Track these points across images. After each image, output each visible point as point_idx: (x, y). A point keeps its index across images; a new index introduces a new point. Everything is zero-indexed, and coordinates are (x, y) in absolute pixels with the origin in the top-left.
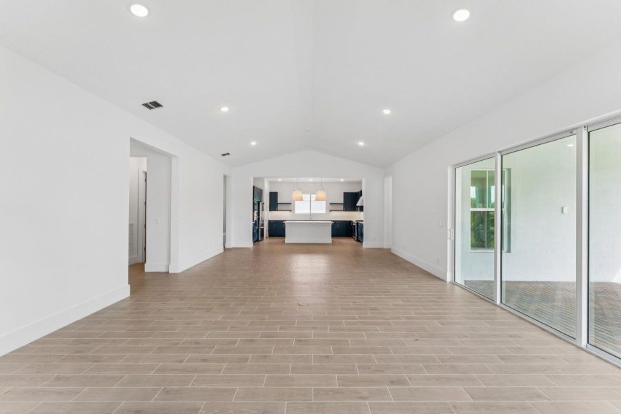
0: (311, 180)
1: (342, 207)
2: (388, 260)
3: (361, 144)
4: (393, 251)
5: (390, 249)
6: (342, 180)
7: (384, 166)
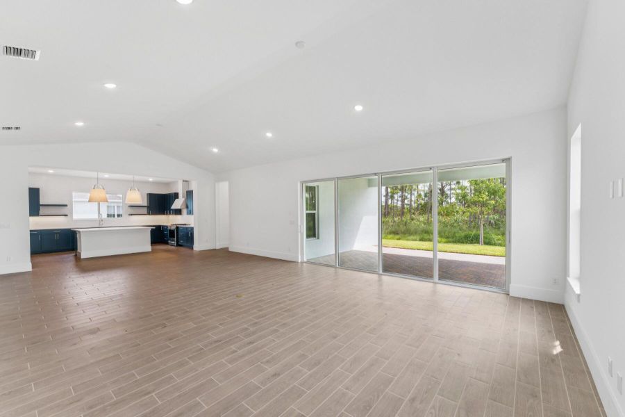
0: (107, 176)
1: (145, 210)
2: (225, 257)
3: (215, 150)
4: (230, 250)
5: (228, 248)
6: (151, 180)
7: (218, 170)
